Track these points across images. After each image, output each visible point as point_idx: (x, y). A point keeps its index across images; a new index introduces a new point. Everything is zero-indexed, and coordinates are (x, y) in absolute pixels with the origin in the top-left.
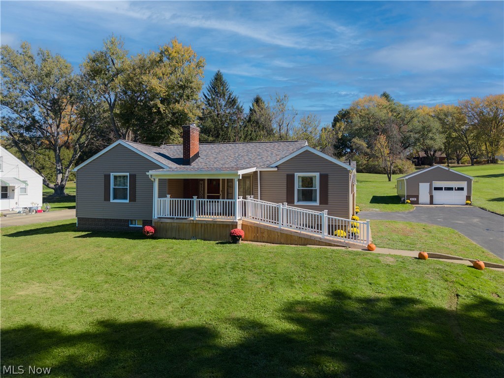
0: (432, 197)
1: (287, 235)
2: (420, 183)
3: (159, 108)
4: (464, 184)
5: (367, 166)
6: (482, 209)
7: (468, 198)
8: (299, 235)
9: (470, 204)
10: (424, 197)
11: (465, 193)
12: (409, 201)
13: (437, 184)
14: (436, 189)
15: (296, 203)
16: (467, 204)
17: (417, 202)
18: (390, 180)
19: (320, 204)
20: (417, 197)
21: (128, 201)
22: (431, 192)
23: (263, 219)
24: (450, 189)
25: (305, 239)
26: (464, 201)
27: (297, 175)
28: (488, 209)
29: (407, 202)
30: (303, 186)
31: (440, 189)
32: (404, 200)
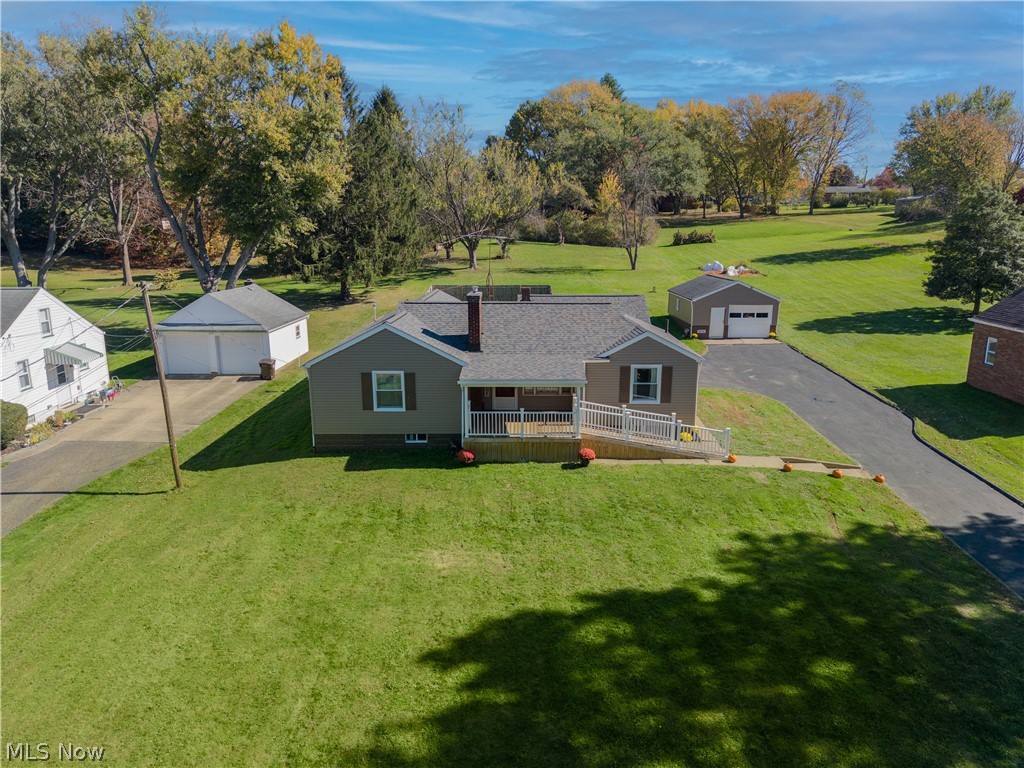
0: (726, 328)
1: (636, 449)
2: (713, 309)
3: (275, 172)
4: (768, 309)
5: (586, 232)
6: (792, 348)
7: (773, 328)
8: (650, 448)
9: (775, 338)
10: (716, 328)
11: (768, 321)
12: (696, 335)
13: (734, 309)
14: (733, 315)
15: (631, 401)
16: (770, 337)
17: (705, 337)
18: (633, 268)
19: (662, 402)
20: (707, 328)
21: (404, 409)
22: (726, 321)
23: (588, 424)
24: (752, 315)
25: (660, 452)
26: (767, 333)
27: (634, 367)
28: (800, 349)
29: (693, 337)
30: (638, 381)
31: (737, 315)
32: (689, 333)
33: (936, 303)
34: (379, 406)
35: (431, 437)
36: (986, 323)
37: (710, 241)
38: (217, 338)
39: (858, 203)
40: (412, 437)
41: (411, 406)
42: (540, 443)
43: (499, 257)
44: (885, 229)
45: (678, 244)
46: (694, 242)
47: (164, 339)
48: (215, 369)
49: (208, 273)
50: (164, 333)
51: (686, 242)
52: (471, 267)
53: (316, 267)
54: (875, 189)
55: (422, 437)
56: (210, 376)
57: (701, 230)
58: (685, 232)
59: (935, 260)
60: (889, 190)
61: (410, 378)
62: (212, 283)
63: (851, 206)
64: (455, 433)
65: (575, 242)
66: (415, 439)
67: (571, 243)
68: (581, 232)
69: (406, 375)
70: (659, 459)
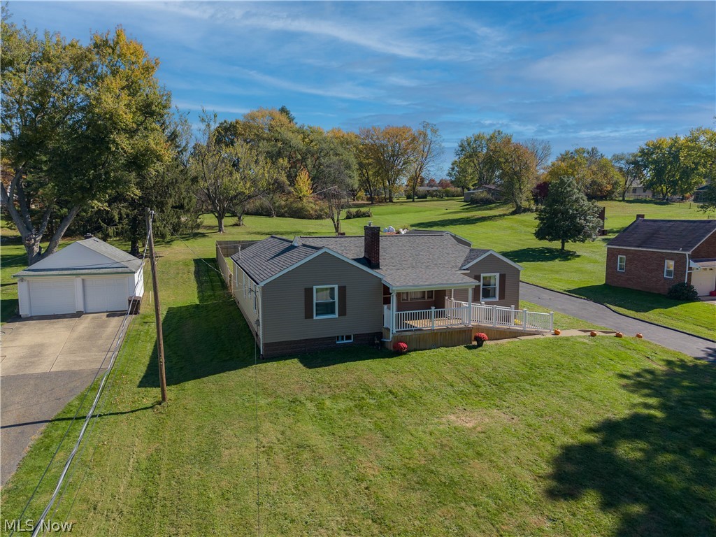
1: (501, 332)
5: (289, 209)
8: (509, 330)
15: (481, 300)
19: (501, 300)
21: (336, 316)
25: (515, 332)
27: (482, 275)
33: (545, 244)
34: (317, 314)
35: (356, 336)
36: (618, 247)
37: (369, 216)
38: (83, 280)
39: (432, 196)
40: (340, 338)
41: (343, 312)
42: (445, 332)
43: (236, 225)
44: (467, 209)
45: (350, 218)
46: (359, 217)
47: (28, 283)
48: (81, 308)
49: (31, 231)
50: (28, 278)
51: (355, 217)
52: (220, 231)
53: (117, 229)
54: (440, 188)
55: (348, 337)
56: (78, 315)
57: (363, 210)
58: (354, 210)
59: (540, 219)
60: (448, 189)
61: (342, 290)
62: (35, 240)
63: (429, 198)
64: (378, 331)
65: (282, 215)
66: (343, 339)
67: (279, 216)
68: (286, 209)
69: (340, 288)
70: (515, 337)
